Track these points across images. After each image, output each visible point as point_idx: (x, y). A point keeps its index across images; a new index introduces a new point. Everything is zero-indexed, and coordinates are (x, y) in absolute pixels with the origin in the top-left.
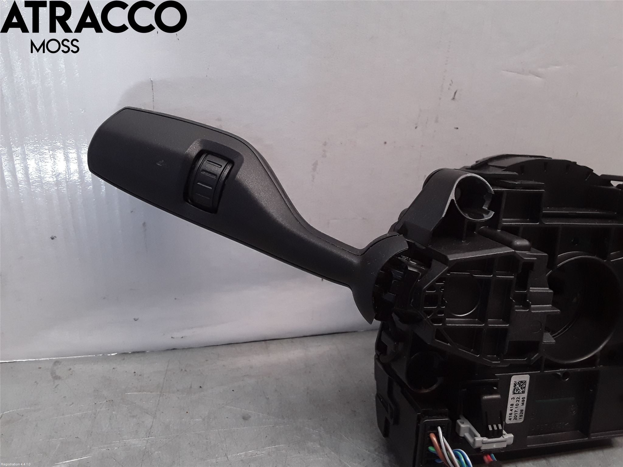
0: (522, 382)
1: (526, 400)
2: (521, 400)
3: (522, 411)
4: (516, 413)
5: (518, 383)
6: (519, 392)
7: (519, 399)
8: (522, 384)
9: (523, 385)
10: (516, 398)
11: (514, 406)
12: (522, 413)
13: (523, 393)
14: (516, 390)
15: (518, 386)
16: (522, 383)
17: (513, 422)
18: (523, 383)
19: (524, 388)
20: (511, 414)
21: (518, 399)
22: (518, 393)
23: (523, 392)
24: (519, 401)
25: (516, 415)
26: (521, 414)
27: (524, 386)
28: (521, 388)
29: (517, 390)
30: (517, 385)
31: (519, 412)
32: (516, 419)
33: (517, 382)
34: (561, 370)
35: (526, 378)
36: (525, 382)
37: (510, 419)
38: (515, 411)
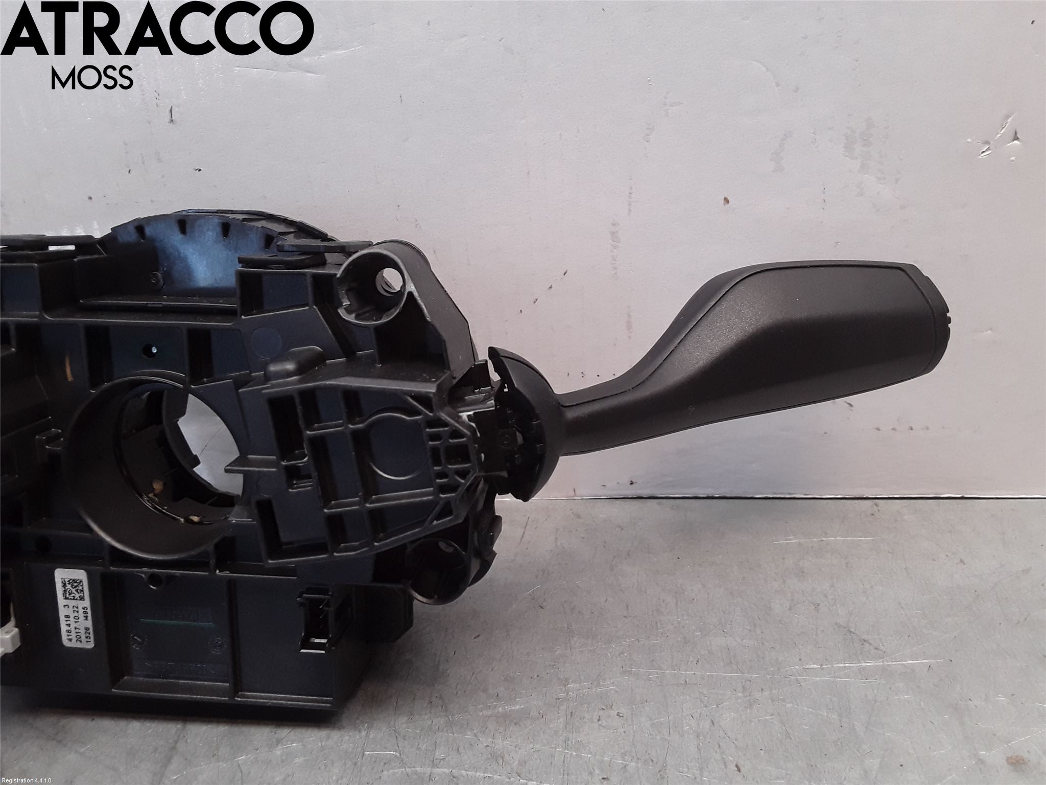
0: (74, 581)
1: (89, 611)
2: (81, 611)
3: (87, 629)
4: (77, 631)
5: (69, 581)
6: (74, 597)
7: (77, 608)
8: (76, 584)
9: (77, 586)
10: (71, 607)
11: (72, 619)
12: (89, 633)
13: (81, 600)
14: (68, 594)
15: (69, 586)
16: (75, 583)
17: (74, 644)
18: (76, 582)
19: (82, 591)
20: (68, 631)
21: (75, 609)
22: (74, 599)
23: (82, 598)
24: (78, 612)
25: (78, 634)
26: (88, 635)
27: (81, 588)
28: (77, 591)
29: (70, 594)
30: (67, 585)
31: (83, 631)
32: (81, 642)
33: (66, 580)
34: (145, 569)
35: (80, 575)
36: (81, 582)
37: (70, 640)
38: (76, 628)
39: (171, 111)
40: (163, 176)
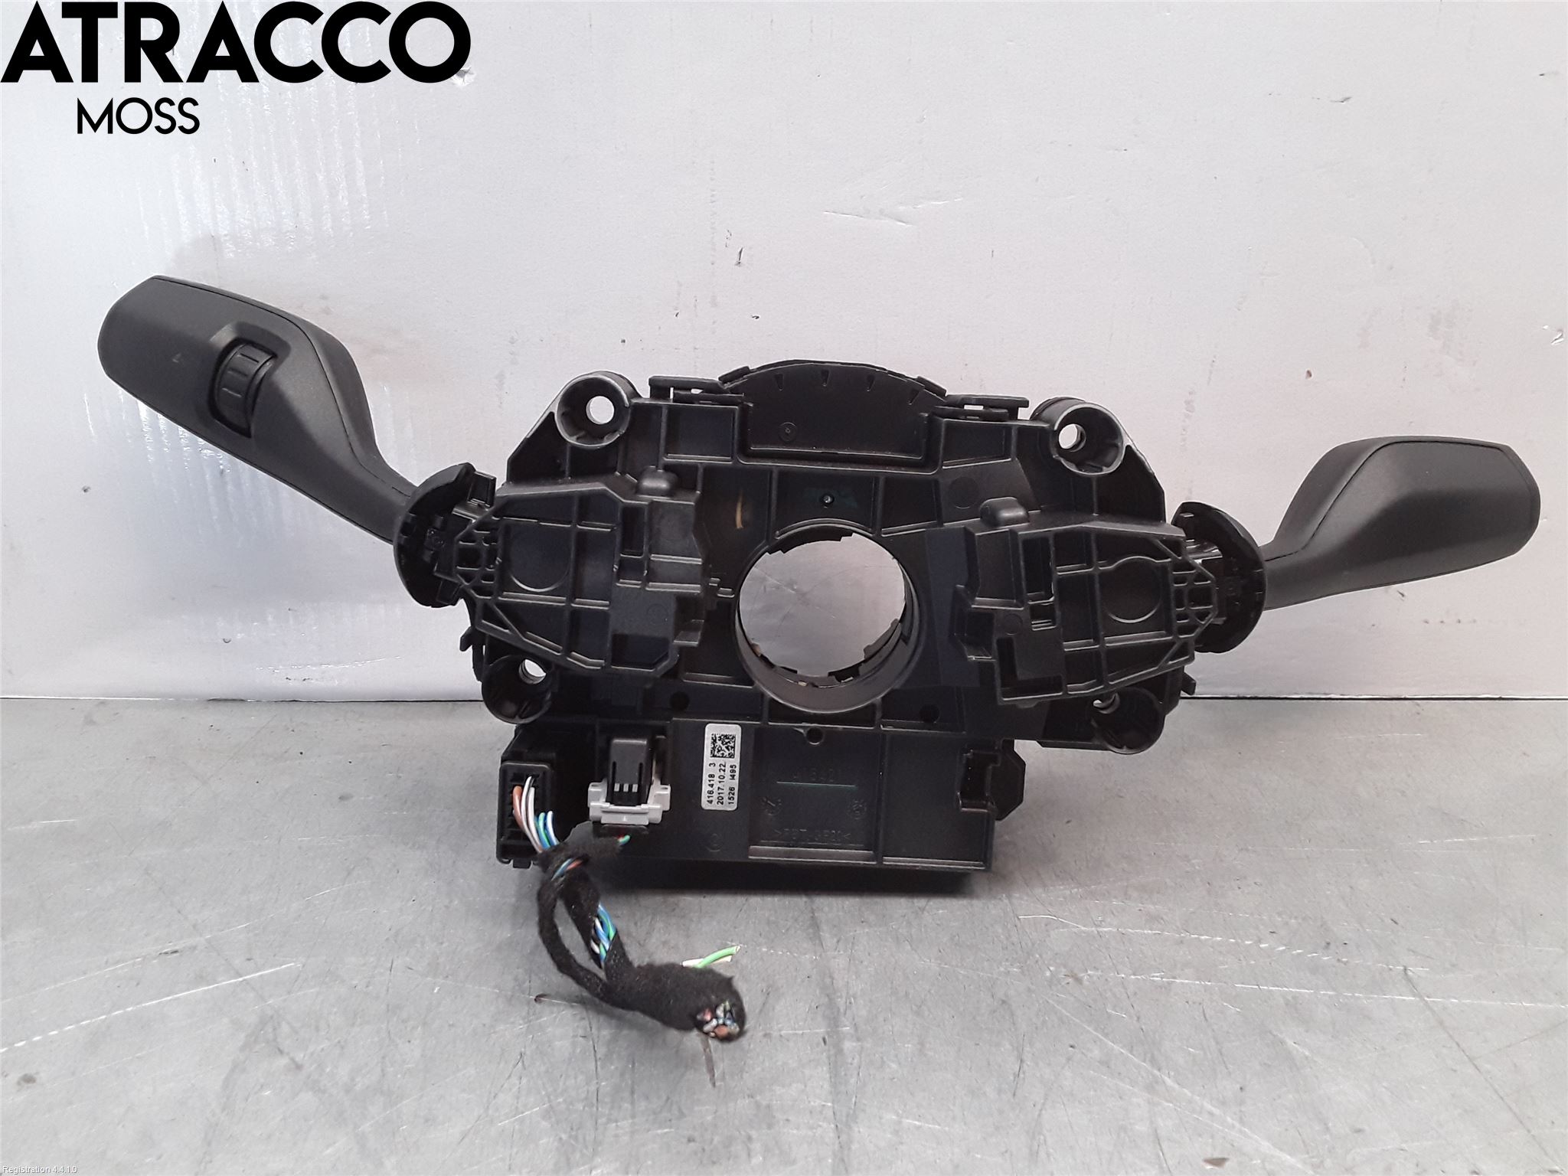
0: (726, 737)
1: (737, 769)
2: (728, 769)
3: (732, 789)
4: (720, 791)
5: (720, 737)
6: (723, 754)
7: (724, 766)
8: (727, 741)
9: (729, 742)
10: (717, 765)
11: (716, 779)
12: (733, 794)
13: (730, 757)
14: (716, 750)
15: (719, 743)
16: (726, 739)
17: (715, 806)
18: (728, 738)
19: (733, 747)
20: (711, 792)
21: (723, 768)
22: (722, 757)
23: (731, 756)
24: (724, 771)
25: (721, 795)
26: (731, 795)
27: (732, 744)
28: (727, 748)
29: (719, 751)
30: (717, 741)
31: (726, 791)
32: (722, 803)
33: (717, 736)
34: (804, 724)
35: (734, 730)
36: (734, 737)
37: (711, 802)
38: (719, 788)
39: (740, 252)
40: (714, 323)
